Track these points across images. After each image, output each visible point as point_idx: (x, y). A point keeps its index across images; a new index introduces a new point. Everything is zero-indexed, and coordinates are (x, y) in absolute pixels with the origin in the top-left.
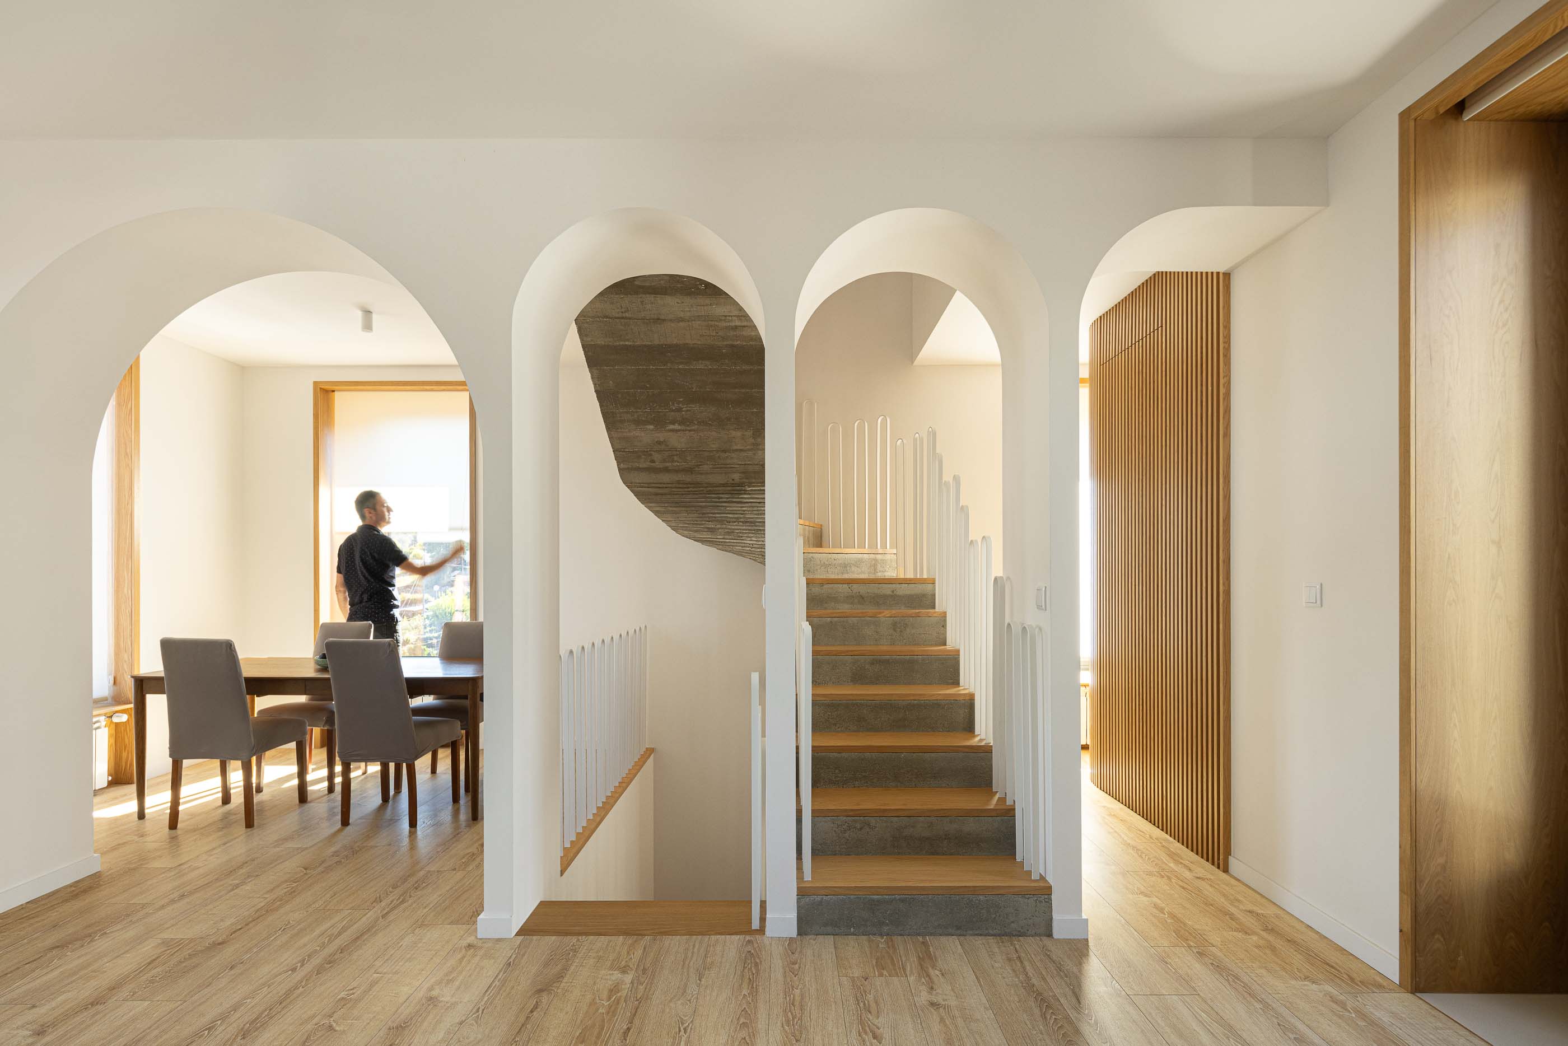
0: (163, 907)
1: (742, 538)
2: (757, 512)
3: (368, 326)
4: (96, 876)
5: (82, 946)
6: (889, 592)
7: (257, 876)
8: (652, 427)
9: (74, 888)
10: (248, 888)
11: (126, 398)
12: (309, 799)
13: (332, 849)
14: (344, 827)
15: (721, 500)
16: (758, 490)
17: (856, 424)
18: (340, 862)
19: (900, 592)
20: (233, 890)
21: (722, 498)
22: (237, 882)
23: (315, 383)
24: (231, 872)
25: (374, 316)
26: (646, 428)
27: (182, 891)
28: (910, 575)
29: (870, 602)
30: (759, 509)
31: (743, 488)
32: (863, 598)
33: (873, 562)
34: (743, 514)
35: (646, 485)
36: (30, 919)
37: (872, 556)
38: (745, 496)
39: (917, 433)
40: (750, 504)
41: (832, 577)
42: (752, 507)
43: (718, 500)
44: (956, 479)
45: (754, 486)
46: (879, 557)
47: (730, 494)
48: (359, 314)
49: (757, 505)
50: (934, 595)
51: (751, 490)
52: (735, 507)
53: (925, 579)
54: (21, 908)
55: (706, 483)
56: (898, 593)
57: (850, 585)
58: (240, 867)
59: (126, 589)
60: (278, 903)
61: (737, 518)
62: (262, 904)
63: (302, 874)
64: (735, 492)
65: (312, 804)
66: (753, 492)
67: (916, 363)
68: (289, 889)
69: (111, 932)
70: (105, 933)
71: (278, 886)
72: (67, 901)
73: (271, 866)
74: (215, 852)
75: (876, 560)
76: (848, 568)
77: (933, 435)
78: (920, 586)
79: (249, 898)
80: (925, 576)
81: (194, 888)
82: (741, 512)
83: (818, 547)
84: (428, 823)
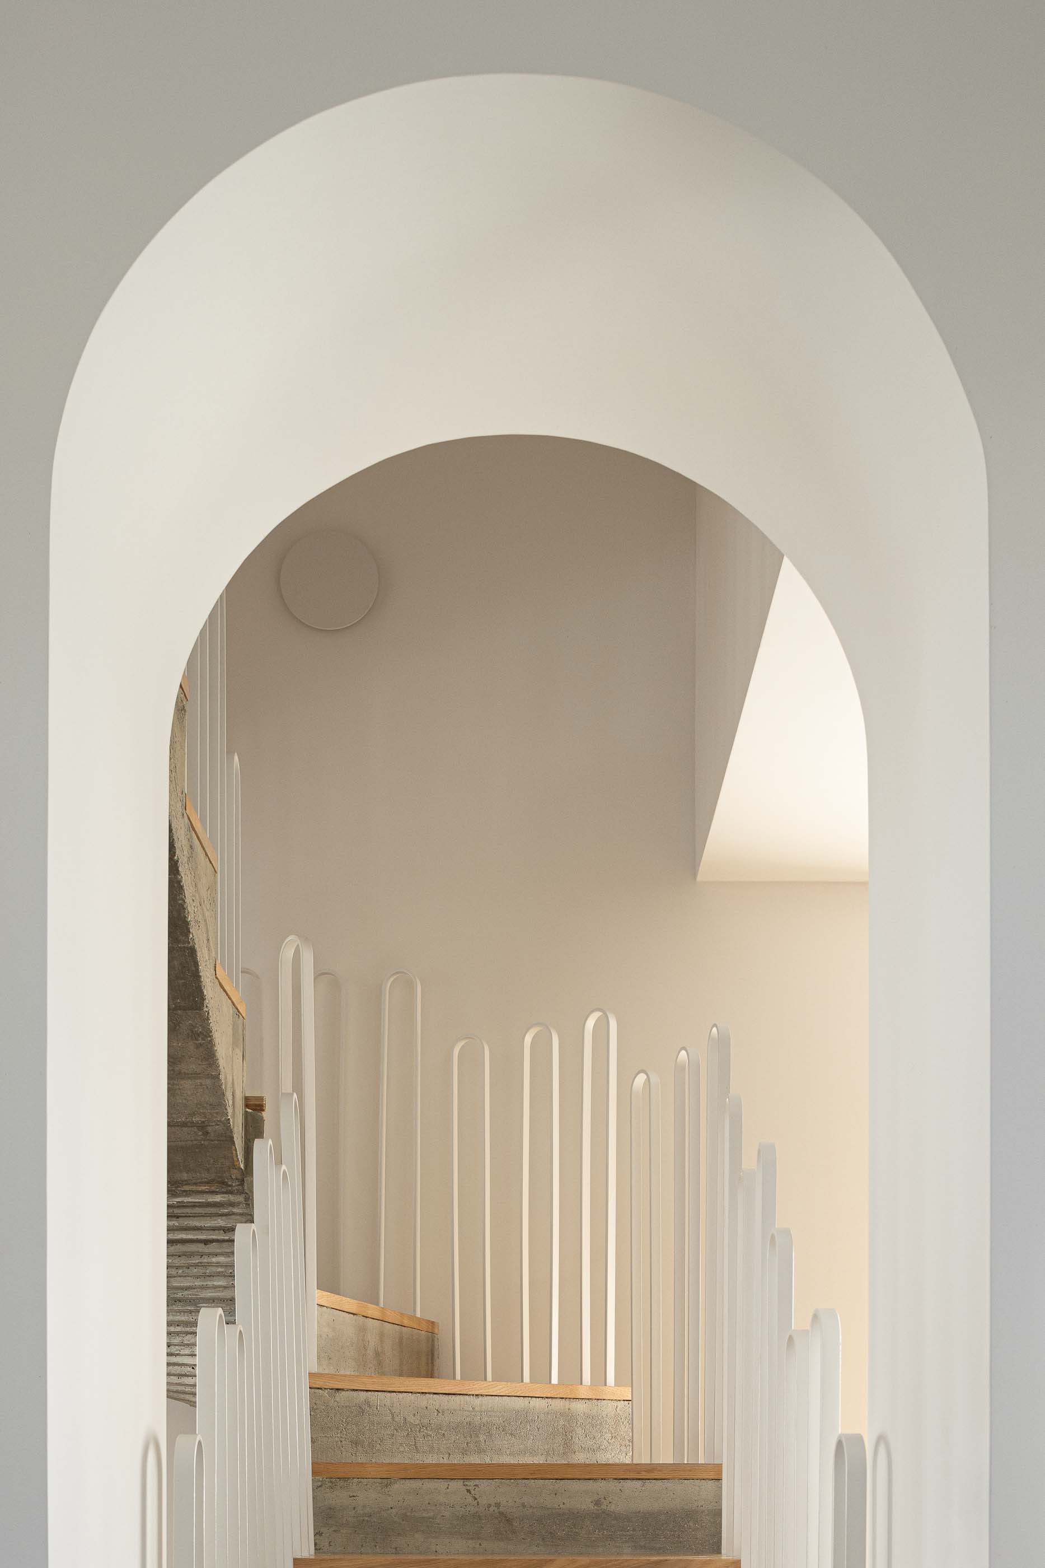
6: (586, 1504)
16: (201, 1205)
17: (528, 1039)
19: (618, 1506)
28: (665, 1456)
29: (532, 1533)
30: (205, 1260)
32: (509, 1521)
33: (562, 1422)
37: (558, 1404)
39: (684, 1048)
41: (431, 1459)
44: (767, 1157)
46: (579, 1407)
49: (201, 1248)
50: (719, 1513)
53: (695, 1467)
56: (613, 1507)
57: (472, 1483)
66: (188, 1210)
67: (699, 878)
75: (569, 1417)
76: (482, 1438)
77: (722, 1045)
78: (678, 1488)
80: (701, 1461)
83: (419, 1375)
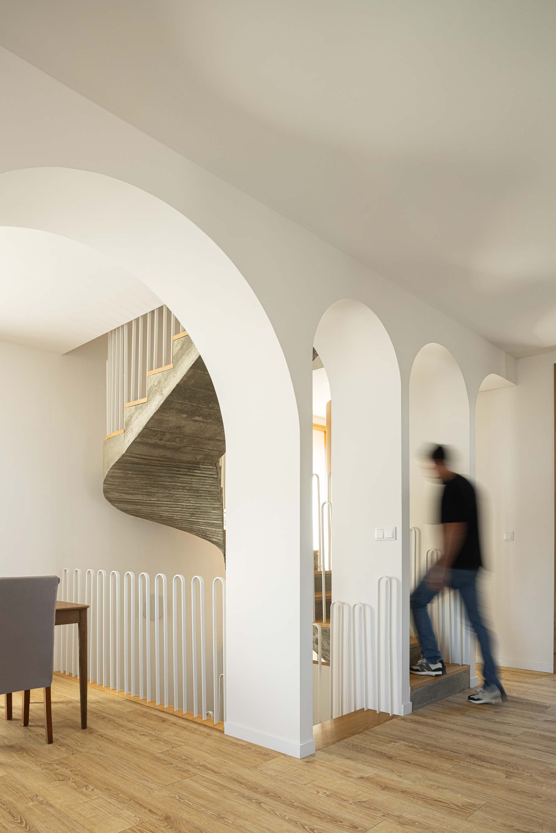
1: (179, 501)
2: (203, 484)
8: (185, 416)
15: (179, 472)
21: (181, 471)
26: (181, 416)
31: (199, 466)
34: (191, 484)
35: (139, 456)
38: (198, 471)
40: (198, 478)
42: (200, 479)
43: (177, 472)
45: (205, 465)
47: (188, 469)
51: (203, 468)
52: (186, 479)
55: (179, 460)
61: (184, 487)
64: (193, 468)
82: (190, 482)
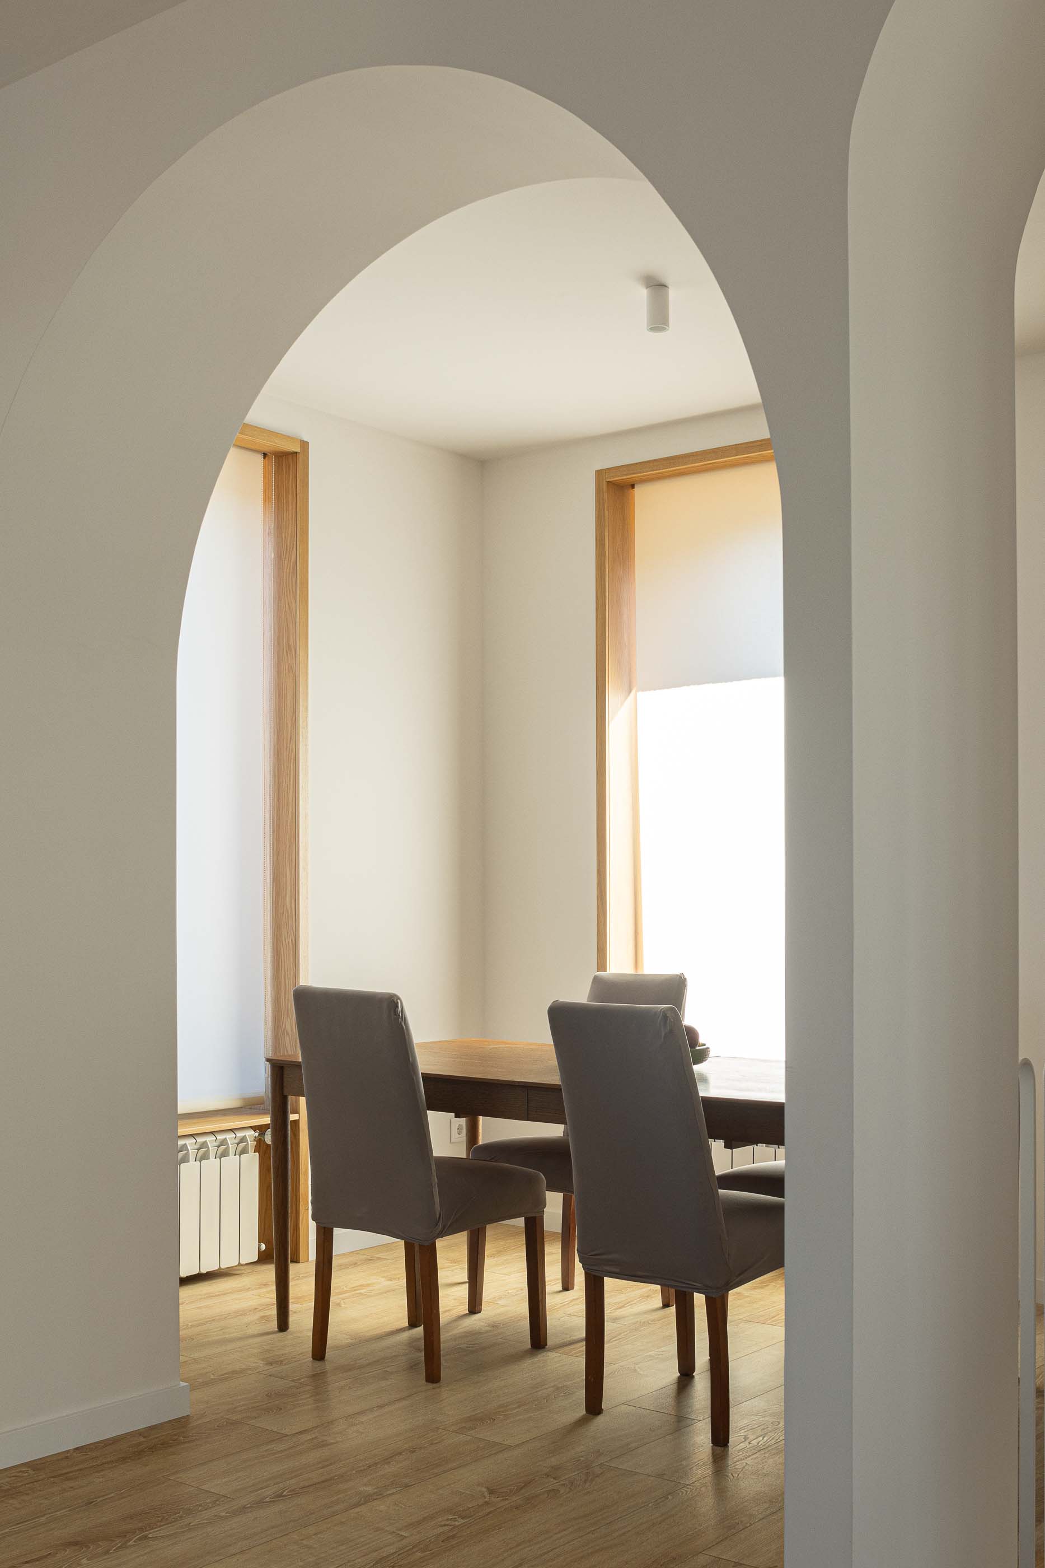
0: (243, 1510)
3: (659, 320)
4: (181, 1423)
5: (107, 1552)
7: (407, 1486)
9: (142, 1439)
10: (382, 1507)
11: (288, 544)
12: (549, 1343)
13: (553, 1459)
14: (592, 1416)
18: (555, 1491)
20: (357, 1505)
22: (369, 1489)
23: (599, 473)
24: (369, 1467)
25: (672, 294)
27: (281, 1485)
36: (68, 1479)
48: (643, 293)
54: (65, 1456)
58: (387, 1461)
59: (288, 899)
60: (419, 1554)
62: (391, 1550)
63: (481, 1502)
65: (551, 1355)
68: (446, 1528)
69: (155, 1538)
70: (145, 1537)
71: (431, 1517)
72: (124, 1460)
73: (436, 1471)
74: (364, 1418)
79: (377, 1529)
81: (302, 1485)
84: (754, 1442)
